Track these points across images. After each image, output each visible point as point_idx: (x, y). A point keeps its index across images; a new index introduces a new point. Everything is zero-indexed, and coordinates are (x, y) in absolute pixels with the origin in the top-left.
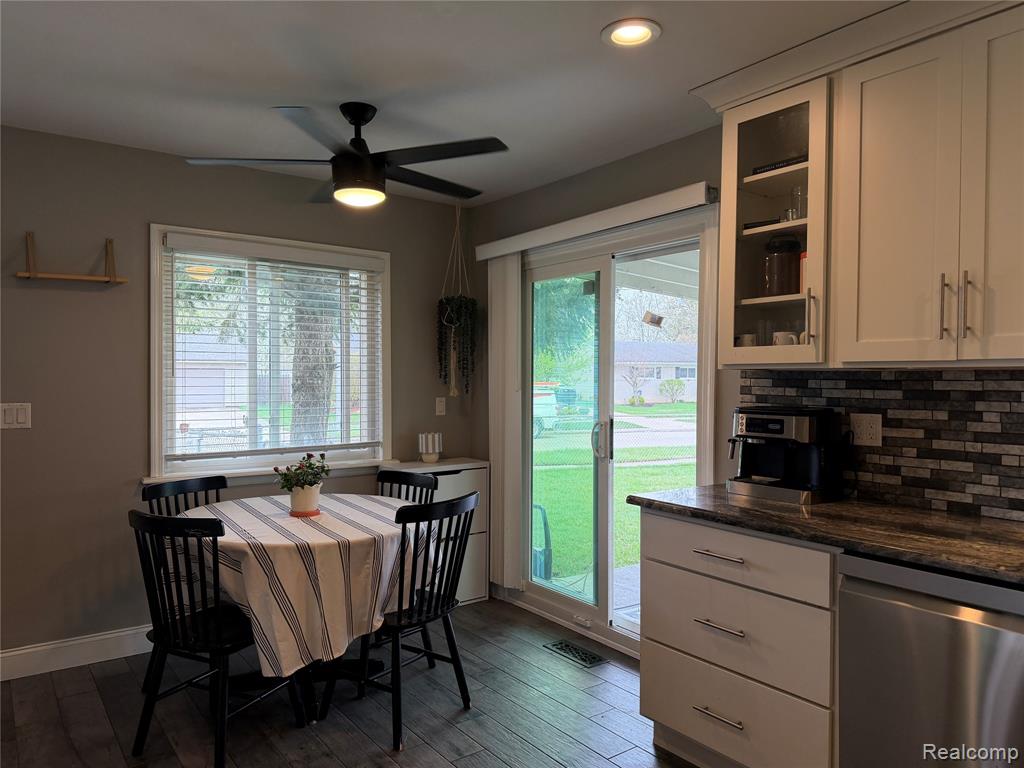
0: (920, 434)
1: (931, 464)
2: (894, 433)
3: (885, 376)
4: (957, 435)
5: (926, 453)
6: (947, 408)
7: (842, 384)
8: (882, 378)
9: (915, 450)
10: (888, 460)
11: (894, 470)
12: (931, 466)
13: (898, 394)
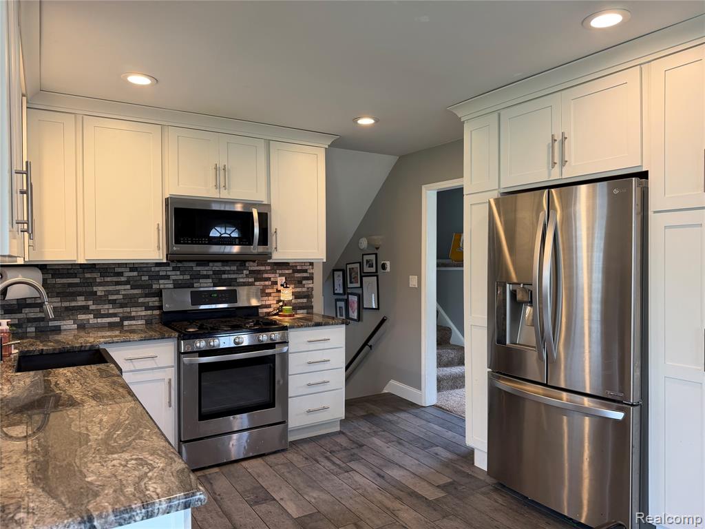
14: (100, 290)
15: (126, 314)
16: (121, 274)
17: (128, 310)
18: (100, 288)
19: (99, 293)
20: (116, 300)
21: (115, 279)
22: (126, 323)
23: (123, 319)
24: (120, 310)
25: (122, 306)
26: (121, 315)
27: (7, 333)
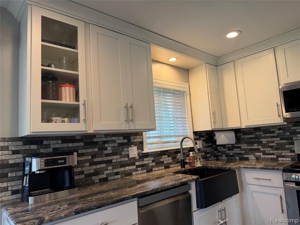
0: (90, 157)
1: (94, 167)
2: (81, 159)
3: (77, 138)
4: (101, 155)
5: (92, 164)
6: (98, 147)
7: (60, 142)
8: (76, 138)
9: (89, 163)
10: (79, 170)
11: (82, 173)
12: (94, 168)
13: (82, 144)
14: (264, 141)
15: (279, 154)
16: (273, 132)
17: (280, 151)
18: (264, 140)
19: (264, 142)
20: (272, 146)
21: (271, 135)
22: (280, 159)
23: (278, 156)
24: (276, 152)
25: (277, 149)
26: (276, 154)
27: (192, 157)
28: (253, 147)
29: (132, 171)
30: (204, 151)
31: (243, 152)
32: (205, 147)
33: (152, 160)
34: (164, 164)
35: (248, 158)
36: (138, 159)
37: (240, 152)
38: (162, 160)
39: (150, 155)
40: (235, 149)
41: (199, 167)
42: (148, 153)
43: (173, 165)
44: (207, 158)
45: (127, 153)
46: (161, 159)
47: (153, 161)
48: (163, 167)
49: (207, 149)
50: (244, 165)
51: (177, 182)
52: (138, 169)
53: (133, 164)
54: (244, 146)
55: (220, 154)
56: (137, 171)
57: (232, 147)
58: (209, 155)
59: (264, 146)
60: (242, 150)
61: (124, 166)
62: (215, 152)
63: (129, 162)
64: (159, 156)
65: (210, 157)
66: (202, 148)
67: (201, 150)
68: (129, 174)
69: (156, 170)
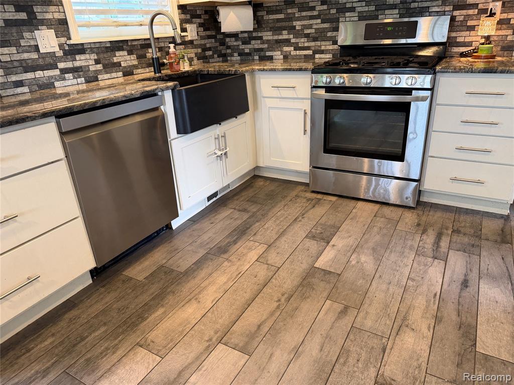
14: (298, 25)
15: (317, 48)
16: (313, 8)
17: (318, 43)
18: (298, 23)
19: (297, 28)
20: (309, 34)
21: (309, 13)
22: (317, 56)
23: (315, 52)
24: (312, 44)
27: (173, 54)
28: (280, 37)
29: (53, 81)
30: (201, 45)
31: (266, 46)
32: (202, 38)
33: (95, 60)
34: (121, 68)
35: (272, 56)
36: (62, 57)
37: (261, 46)
38: (115, 60)
39: (89, 50)
40: (253, 42)
41: (187, 72)
42: (82, 44)
43: (140, 70)
44: (207, 59)
45: (32, 43)
46: (115, 58)
47: (97, 62)
48: (120, 74)
49: (206, 41)
50: (260, 66)
51: (135, 91)
52: (66, 75)
53: (53, 66)
54: (268, 36)
55: (229, 51)
56: (64, 79)
57: (249, 37)
58: (210, 53)
59: (298, 34)
60: (263, 43)
61: (34, 69)
62: (221, 47)
63: (41, 62)
64: (107, 52)
65: (212, 57)
66: (197, 40)
67: (195, 43)
68: (48, 85)
69: (106, 78)
